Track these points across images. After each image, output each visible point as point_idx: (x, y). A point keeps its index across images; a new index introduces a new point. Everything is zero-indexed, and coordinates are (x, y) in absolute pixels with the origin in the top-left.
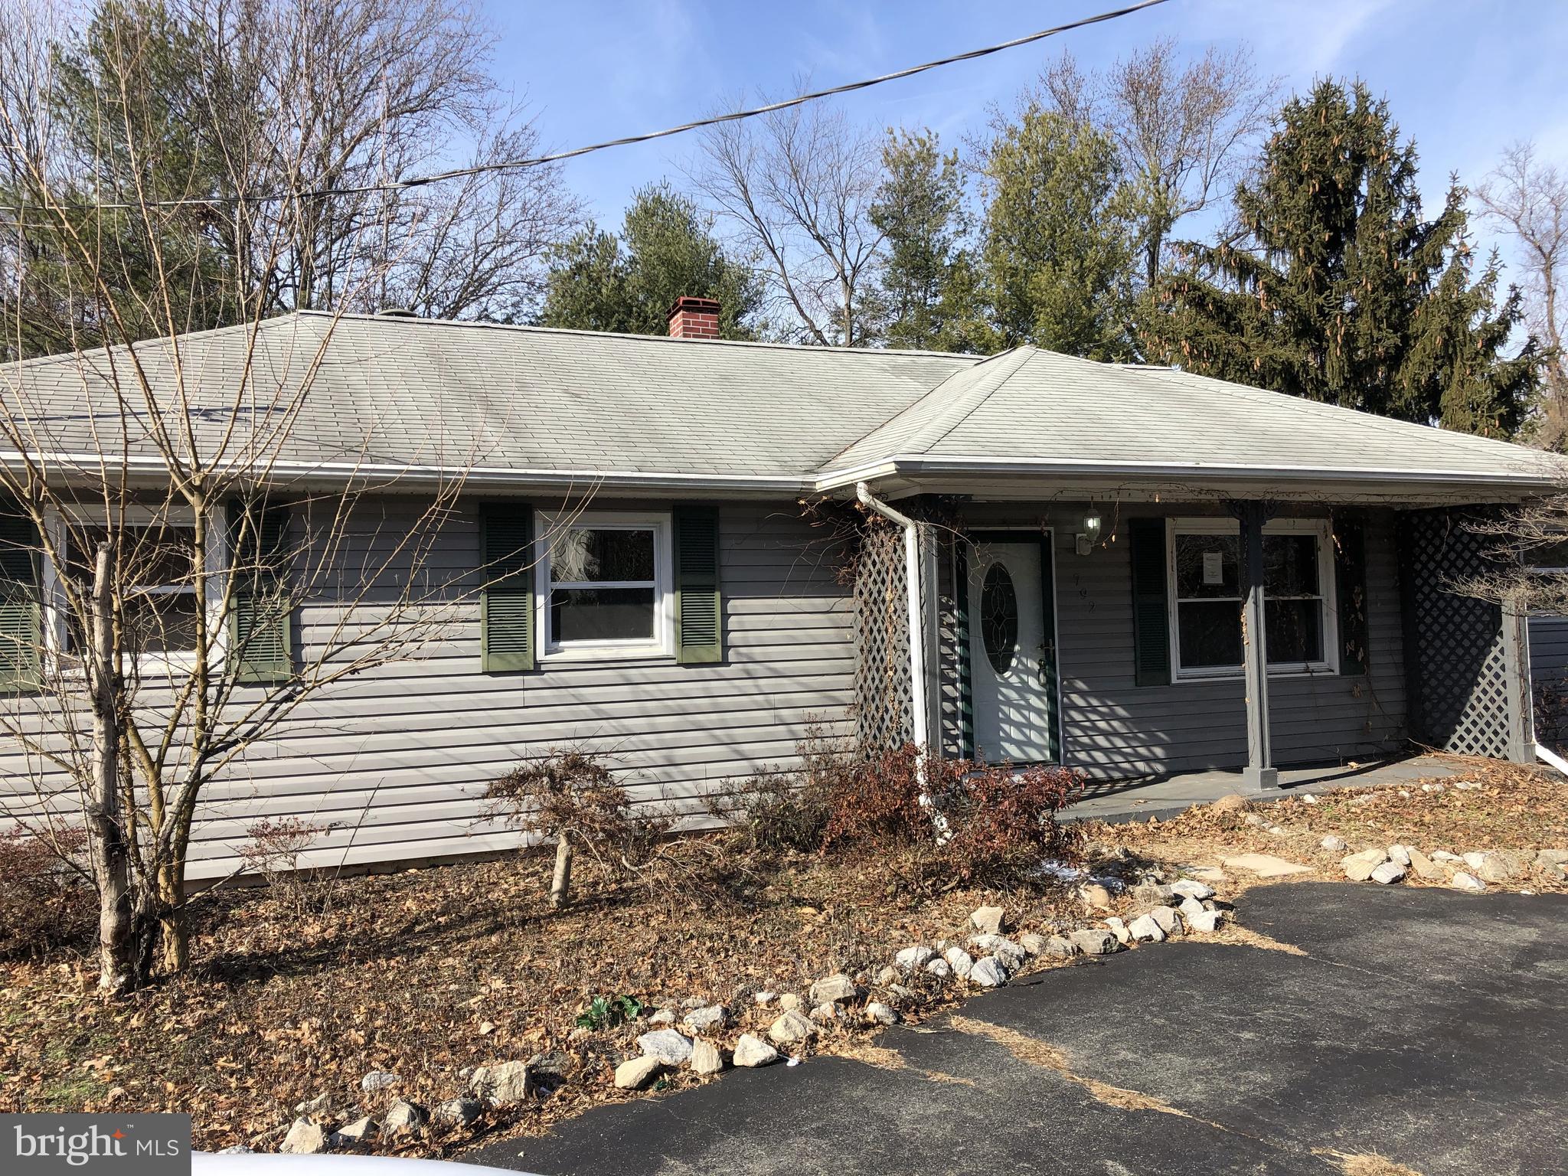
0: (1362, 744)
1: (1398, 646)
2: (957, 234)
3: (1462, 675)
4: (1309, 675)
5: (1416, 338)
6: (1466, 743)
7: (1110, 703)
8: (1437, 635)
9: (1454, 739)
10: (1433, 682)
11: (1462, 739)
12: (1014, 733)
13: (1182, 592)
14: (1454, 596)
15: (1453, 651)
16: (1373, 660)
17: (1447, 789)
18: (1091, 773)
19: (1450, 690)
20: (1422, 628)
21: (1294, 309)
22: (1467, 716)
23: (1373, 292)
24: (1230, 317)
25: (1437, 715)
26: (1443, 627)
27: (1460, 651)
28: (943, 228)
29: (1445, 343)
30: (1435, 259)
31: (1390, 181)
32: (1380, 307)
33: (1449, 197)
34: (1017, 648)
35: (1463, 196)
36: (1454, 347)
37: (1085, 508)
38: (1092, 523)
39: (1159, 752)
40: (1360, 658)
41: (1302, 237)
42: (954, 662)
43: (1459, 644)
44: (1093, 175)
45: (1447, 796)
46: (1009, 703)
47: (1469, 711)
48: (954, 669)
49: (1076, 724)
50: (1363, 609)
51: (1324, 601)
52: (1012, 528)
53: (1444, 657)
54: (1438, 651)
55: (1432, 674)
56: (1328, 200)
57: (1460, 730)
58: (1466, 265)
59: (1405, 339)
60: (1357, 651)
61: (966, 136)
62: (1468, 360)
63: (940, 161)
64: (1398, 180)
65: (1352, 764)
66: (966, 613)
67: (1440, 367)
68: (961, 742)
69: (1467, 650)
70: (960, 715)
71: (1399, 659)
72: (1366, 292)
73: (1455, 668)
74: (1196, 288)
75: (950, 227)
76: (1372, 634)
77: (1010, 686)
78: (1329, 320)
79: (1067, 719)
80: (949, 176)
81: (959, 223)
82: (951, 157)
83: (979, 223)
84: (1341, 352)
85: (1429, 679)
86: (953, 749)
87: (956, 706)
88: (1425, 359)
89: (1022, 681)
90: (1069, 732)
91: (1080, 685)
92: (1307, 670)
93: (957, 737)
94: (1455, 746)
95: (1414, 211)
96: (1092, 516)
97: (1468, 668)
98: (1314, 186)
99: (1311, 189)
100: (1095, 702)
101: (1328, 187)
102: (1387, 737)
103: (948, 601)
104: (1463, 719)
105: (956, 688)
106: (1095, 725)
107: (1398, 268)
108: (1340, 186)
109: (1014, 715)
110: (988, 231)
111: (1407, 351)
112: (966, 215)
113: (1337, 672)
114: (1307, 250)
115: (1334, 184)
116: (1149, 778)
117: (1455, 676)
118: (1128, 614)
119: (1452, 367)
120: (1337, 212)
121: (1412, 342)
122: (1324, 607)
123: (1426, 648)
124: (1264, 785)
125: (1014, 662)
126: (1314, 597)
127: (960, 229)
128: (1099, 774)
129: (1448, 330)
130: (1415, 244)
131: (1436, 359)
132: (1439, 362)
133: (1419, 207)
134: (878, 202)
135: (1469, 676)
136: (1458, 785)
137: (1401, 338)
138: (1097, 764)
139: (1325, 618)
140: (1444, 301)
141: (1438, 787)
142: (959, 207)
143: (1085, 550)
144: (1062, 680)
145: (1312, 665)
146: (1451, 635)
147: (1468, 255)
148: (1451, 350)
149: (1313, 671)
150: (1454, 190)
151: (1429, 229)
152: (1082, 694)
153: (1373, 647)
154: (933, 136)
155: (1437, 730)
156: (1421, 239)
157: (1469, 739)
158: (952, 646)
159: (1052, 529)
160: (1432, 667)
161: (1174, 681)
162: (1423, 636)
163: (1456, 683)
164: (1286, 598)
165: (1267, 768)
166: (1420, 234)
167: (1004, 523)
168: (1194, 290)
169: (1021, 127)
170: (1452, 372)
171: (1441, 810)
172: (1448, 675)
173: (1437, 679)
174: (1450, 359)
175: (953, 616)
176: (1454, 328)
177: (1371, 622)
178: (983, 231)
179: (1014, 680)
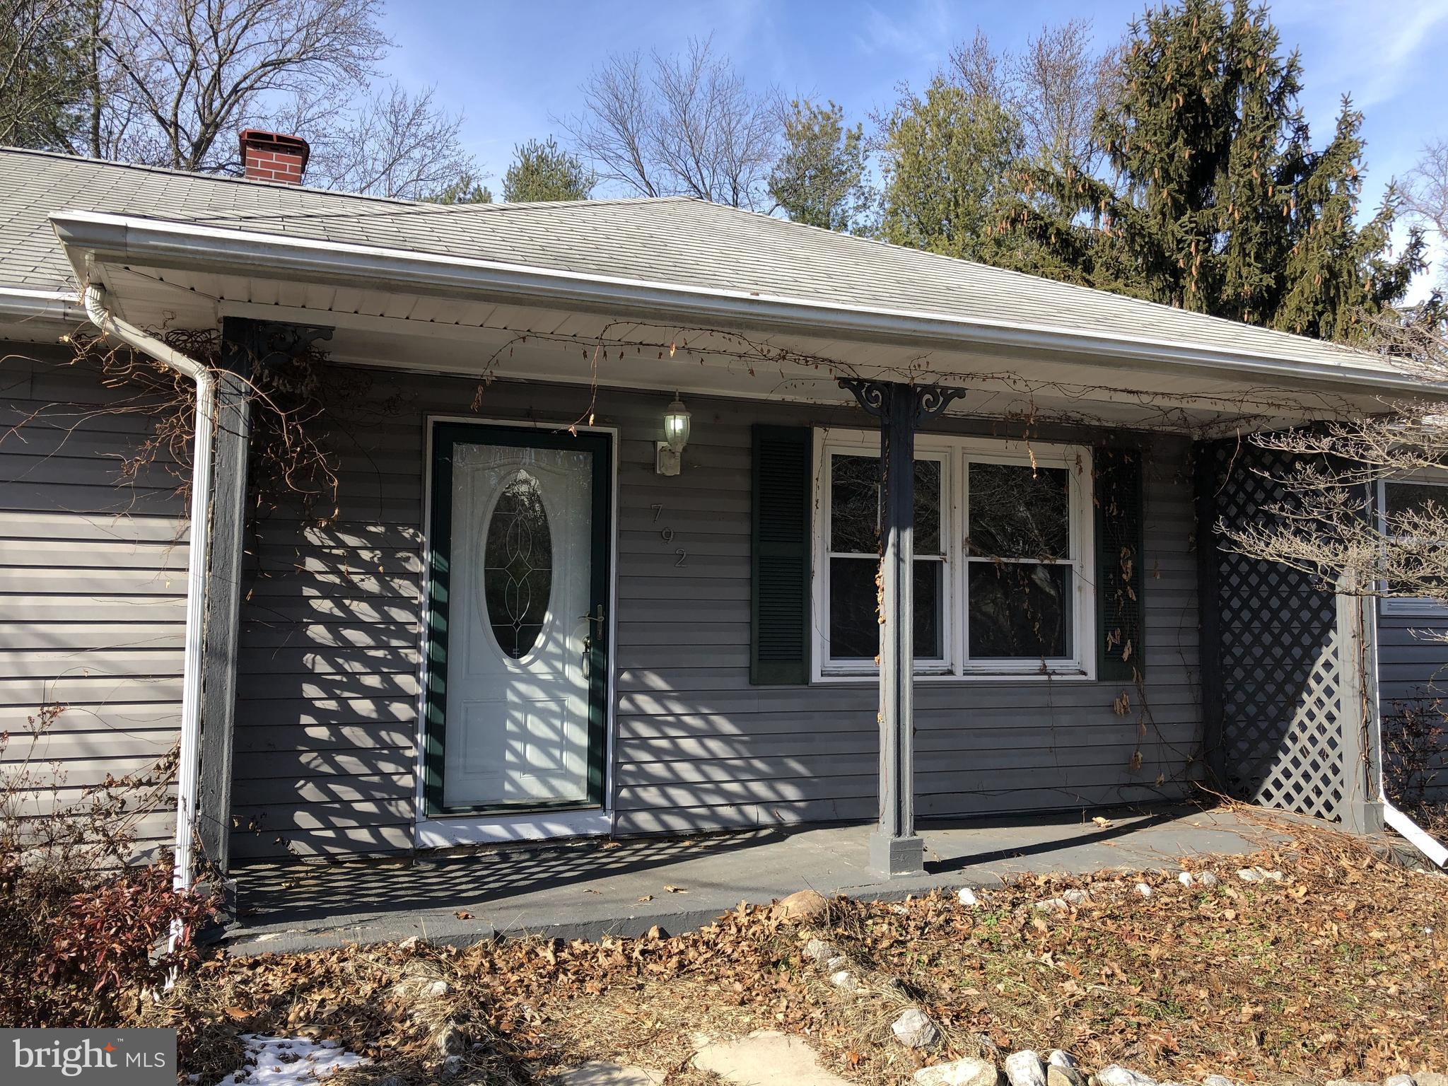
0: (1129, 785)
1: (1192, 640)
2: (857, 208)
3: (1280, 688)
4: (1045, 678)
5: (1294, 280)
6: (1283, 791)
7: (706, 711)
8: (1247, 627)
9: (1268, 785)
10: (1240, 697)
11: (1278, 785)
12: (533, 755)
13: (838, 543)
14: (1243, 558)
15: (1267, 651)
16: (1151, 660)
17: (1221, 881)
18: (663, 823)
19: (1262, 709)
20: (1227, 615)
21: (1143, 237)
22: (1286, 751)
23: (1241, 222)
24: (1078, 253)
25: (1243, 746)
26: (1255, 615)
27: (1278, 652)
28: (843, 203)
29: (1326, 282)
30: (1321, 193)
31: (1269, 99)
32: (1250, 239)
33: (1340, 123)
34: (548, 617)
35: (1356, 123)
36: (1337, 288)
37: (664, 401)
38: (676, 424)
39: (790, 792)
40: (1125, 656)
41: (1159, 156)
42: (418, 637)
43: (1277, 640)
44: (994, 150)
45: (1216, 895)
46: (528, 705)
47: (1288, 742)
48: (416, 647)
49: (643, 743)
50: (1137, 582)
51: (1076, 568)
52: (540, 425)
53: (1255, 659)
54: (1248, 650)
55: (1239, 685)
56: (1195, 118)
57: (1276, 772)
58: (1353, 192)
59: (1281, 280)
60: (1123, 644)
61: (873, 113)
62: (1353, 304)
63: (843, 136)
64: (1279, 99)
65: (1100, 820)
66: (447, 556)
67: (1321, 314)
68: (420, 770)
69: (1287, 650)
70: (422, 724)
71: (1192, 659)
72: (1234, 222)
73: (1269, 676)
74: (1037, 217)
75: (851, 201)
76: (1150, 621)
77: (532, 679)
78: (1183, 249)
79: (624, 734)
80: (852, 151)
81: (858, 198)
82: (855, 131)
83: (878, 197)
84: (1198, 288)
85: (1234, 691)
86: (407, 781)
87: (417, 710)
88: (1304, 305)
89: (555, 671)
90: (626, 755)
91: (657, 682)
92: (1043, 671)
93: (414, 761)
94: (1268, 796)
95: (1301, 142)
96: (674, 412)
97: (1289, 678)
98: (1178, 101)
99: (1174, 104)
100: (678, 709)
101: (1194, 103)
102: (1162, 778)
103: (415, 535)
104: (1281, 755)
105: (418, 681)
106: (676, 745)
107: (1274, 195)
108: (1207, 100)
109: (536, 726)
110: (887, 206)
111: (1284, 295)
112: (866, 190)
113: (1092, 676)
114: (1165, 172)
115: (1201, 100)
116: (763, 833)
117: (1271, 688)
118: (744, 571)
119: (1334, 314)
120: (1206, 135)
121: (1289, 286)
122: (1075, 576)
123: (1232, 644)
124: (895, 867)
125: (540, 640)
126: (1060, 562)
127: (860, 203)
128: (678, 824)
129: (1330, 268)
130: (1300, 178)
131: (1316, 303)
132: (1320, 308)
133: (1307, 138)
134: (778, 174)
135: (1289, 689)
136: (1245, 875)
137: (1276, 278)
138: (677, 810)
139: (1076, 595)
140: (1326, 233)
141: (1207, 878)
142: (859, 181)
143: (670, 467)
144: (619, 671)
145: (1052, 664)
146: (1266, 627)
147: (1355, 178)
148: (1332, 292)
149: (1054, 673)
150: (1346, 115)
151: (1315, 161)
152: (657, 695)
153: (1151, 640)
154: (836, 109)
155: (1244, 768)
156: (1307, 171)
157: (1288, 785)
158: (416, 610)
159: (614, 431)
160: (1239, 673)
161: (816, 677)
162: (1227, 627)
163: (1271, 698)
164: (1013, 560)
165: (906, 837)
166: (1306, 166)
167: (529, 415)
168: (1035, 219)
169: (925, 102)
170: (1335, 320)
171: (1196, 927)
172: (1260, 687)
173: (1246, 693)
174: (1332, 303)
175: (422, 561)
176: (1337, 267)
177: (1150, 602)
178: (881, 205)
179: (539, 668)
